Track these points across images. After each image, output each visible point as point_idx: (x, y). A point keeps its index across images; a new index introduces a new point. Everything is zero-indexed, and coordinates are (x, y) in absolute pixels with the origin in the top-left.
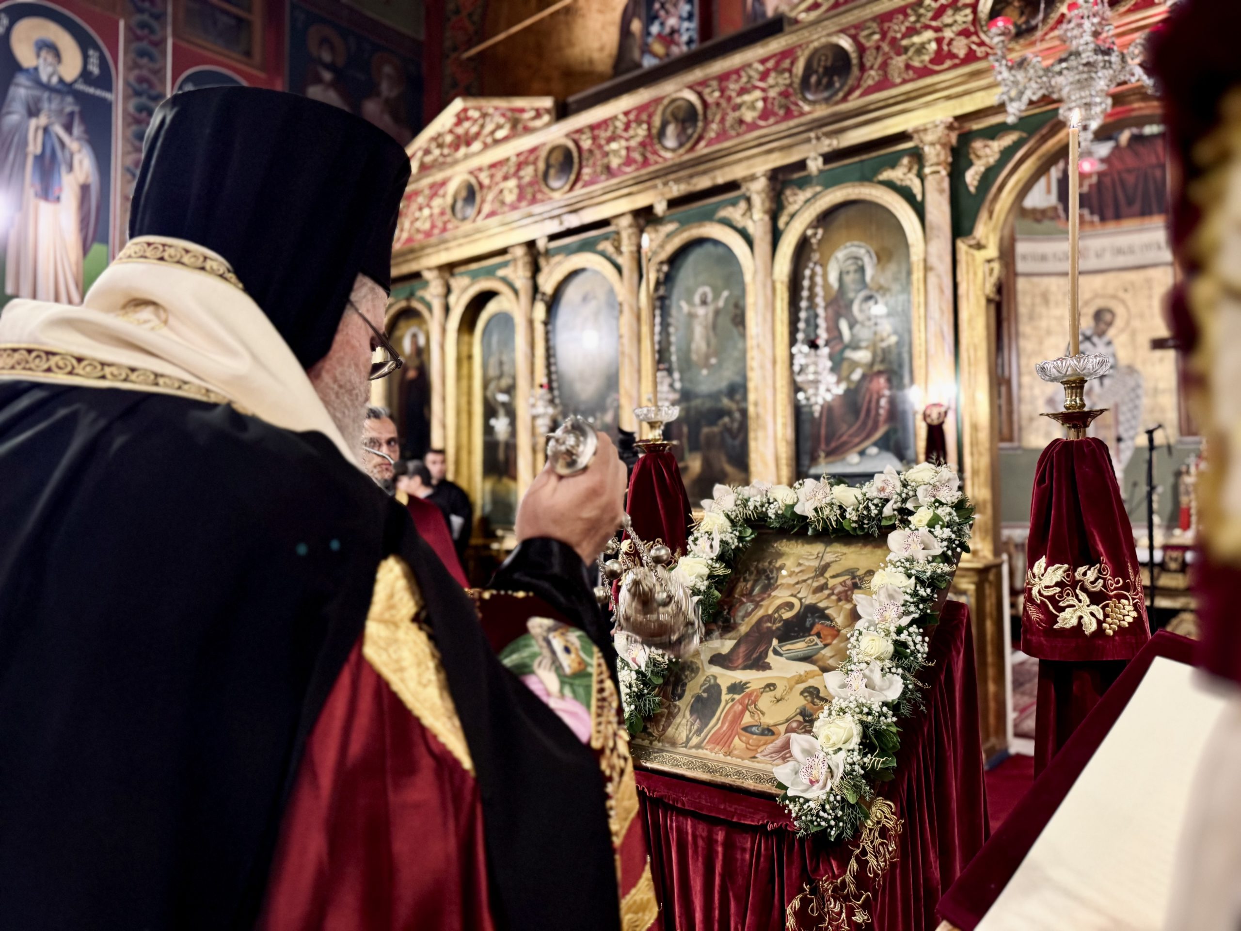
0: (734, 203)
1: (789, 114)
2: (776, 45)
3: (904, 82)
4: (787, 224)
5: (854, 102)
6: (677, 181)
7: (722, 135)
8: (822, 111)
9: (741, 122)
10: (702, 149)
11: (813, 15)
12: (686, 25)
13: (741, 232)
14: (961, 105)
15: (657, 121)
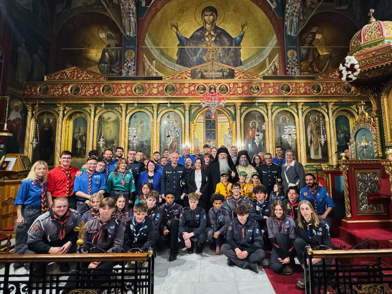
0: (149, 107)
1: (162, 95)
2: (160, 82)
3: (183, 95)
4: (160, 113)
5: (175, 96)
6: (139, 100)
7: (149, 94)
8: (169, 96)
9: (153, 93)
10: (144, 96)
11: (168, 79)
12: (133, 66)
13: (151, 112)
14: (192, 101)
15: (134, 88)
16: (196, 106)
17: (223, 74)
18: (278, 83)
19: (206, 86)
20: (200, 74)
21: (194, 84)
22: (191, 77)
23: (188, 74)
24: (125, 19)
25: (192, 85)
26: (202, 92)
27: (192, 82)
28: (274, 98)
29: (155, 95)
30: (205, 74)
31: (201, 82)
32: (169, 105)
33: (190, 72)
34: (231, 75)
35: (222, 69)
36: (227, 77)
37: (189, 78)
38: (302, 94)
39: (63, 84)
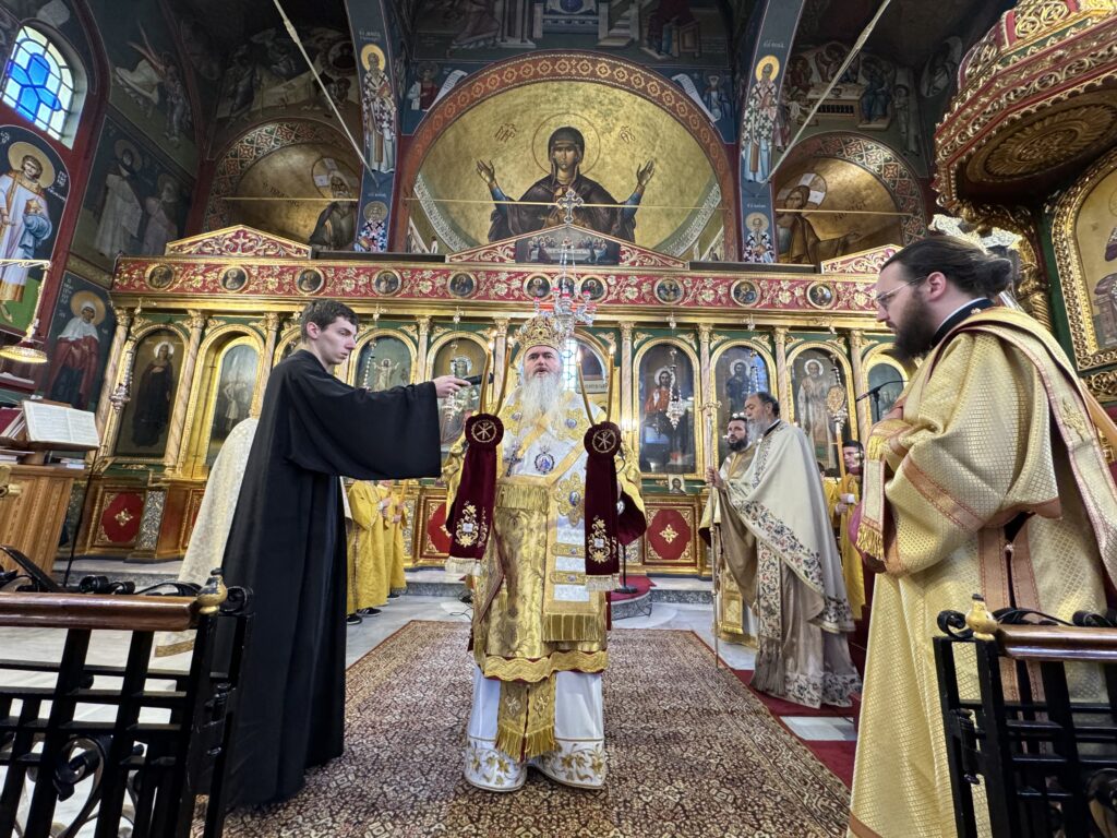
0: (409, 325)
1: (443, 296)
2: (440, 266)
3: (494, 299)
4: (435, 340)
5: (473, 300)
6: (384, 307)
7: (411, 295)
9: (420, 292)
10: (398, 297)
11: (459, 260)
12: (381, 238)
13: (412, 338)
14: (514, 315)
17: (593, 252)
18: (726, 280)
20: (537, 252)
21: (520, 274)
22: (513, 257)
23: (507, 251)
24: (370, 133)
25: (516, 277)
26: (540, 293)
27: (517, 269)
28: (717, 314)
29: (426, 296)
30: (549, 251)
32: (456, 321)
33: (512, 246)
35: (591, 244)
36: (601, 262)
37: (509, 260)
38: (785, 306)
39: (206, 265)
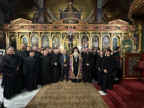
0: (48, 34)
1: (53, 29)
2: (52, 24)
3: (60, 29)
4: (52, 36)
5: (57, 30)
6: (44, 31)
7: (48, 29)
8: (55, 30)
12: (43, 19)
13: (49, 36)
14: (63, 32)
15: (42, 26)
16: (65, 34)
17: (74, 22)
18: (94, 25)
19: (68, 26)
20: (66, 22)
21: (64, 25)
22: (63, 23)
23: (62, 22)
26: (67, 28)
27: (63, 25)
28: (92, 31)
29: (50, 29)
30: (68, 21)
31: (67, 25)
32: (55, 33)
33: (62, 21)
34: (77, 22)
35: (74, 20)
37: (62, 23)
38: (102, 29)
39: (17, 25)
